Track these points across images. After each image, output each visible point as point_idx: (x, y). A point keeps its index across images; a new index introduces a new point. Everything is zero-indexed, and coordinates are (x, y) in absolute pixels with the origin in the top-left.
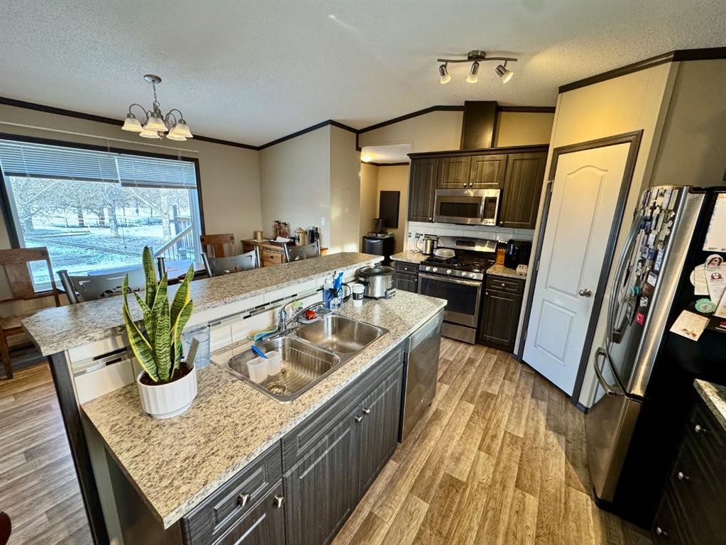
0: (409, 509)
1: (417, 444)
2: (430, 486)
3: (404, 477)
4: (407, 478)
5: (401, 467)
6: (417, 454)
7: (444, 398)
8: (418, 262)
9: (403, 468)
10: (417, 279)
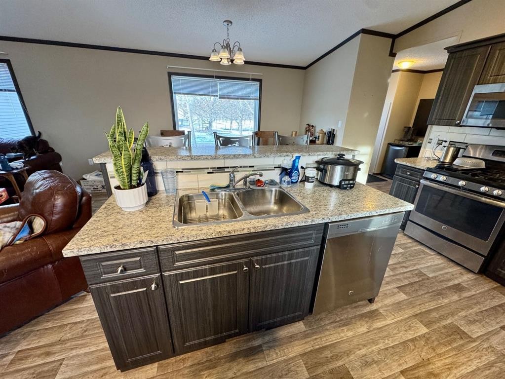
0: (289, 366)
1: (334, 325)
2: (321, 364)
3: (304, 341)
4: (306, 343)
5: (306, 333)
6: (327, 333)
7: (392, 305)
8: (425, 169)
9: (308, 334)
10: (419, 185)
